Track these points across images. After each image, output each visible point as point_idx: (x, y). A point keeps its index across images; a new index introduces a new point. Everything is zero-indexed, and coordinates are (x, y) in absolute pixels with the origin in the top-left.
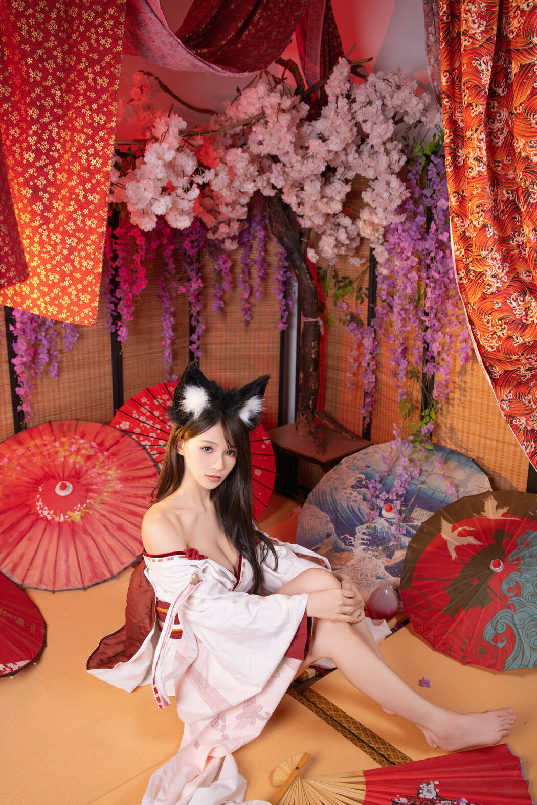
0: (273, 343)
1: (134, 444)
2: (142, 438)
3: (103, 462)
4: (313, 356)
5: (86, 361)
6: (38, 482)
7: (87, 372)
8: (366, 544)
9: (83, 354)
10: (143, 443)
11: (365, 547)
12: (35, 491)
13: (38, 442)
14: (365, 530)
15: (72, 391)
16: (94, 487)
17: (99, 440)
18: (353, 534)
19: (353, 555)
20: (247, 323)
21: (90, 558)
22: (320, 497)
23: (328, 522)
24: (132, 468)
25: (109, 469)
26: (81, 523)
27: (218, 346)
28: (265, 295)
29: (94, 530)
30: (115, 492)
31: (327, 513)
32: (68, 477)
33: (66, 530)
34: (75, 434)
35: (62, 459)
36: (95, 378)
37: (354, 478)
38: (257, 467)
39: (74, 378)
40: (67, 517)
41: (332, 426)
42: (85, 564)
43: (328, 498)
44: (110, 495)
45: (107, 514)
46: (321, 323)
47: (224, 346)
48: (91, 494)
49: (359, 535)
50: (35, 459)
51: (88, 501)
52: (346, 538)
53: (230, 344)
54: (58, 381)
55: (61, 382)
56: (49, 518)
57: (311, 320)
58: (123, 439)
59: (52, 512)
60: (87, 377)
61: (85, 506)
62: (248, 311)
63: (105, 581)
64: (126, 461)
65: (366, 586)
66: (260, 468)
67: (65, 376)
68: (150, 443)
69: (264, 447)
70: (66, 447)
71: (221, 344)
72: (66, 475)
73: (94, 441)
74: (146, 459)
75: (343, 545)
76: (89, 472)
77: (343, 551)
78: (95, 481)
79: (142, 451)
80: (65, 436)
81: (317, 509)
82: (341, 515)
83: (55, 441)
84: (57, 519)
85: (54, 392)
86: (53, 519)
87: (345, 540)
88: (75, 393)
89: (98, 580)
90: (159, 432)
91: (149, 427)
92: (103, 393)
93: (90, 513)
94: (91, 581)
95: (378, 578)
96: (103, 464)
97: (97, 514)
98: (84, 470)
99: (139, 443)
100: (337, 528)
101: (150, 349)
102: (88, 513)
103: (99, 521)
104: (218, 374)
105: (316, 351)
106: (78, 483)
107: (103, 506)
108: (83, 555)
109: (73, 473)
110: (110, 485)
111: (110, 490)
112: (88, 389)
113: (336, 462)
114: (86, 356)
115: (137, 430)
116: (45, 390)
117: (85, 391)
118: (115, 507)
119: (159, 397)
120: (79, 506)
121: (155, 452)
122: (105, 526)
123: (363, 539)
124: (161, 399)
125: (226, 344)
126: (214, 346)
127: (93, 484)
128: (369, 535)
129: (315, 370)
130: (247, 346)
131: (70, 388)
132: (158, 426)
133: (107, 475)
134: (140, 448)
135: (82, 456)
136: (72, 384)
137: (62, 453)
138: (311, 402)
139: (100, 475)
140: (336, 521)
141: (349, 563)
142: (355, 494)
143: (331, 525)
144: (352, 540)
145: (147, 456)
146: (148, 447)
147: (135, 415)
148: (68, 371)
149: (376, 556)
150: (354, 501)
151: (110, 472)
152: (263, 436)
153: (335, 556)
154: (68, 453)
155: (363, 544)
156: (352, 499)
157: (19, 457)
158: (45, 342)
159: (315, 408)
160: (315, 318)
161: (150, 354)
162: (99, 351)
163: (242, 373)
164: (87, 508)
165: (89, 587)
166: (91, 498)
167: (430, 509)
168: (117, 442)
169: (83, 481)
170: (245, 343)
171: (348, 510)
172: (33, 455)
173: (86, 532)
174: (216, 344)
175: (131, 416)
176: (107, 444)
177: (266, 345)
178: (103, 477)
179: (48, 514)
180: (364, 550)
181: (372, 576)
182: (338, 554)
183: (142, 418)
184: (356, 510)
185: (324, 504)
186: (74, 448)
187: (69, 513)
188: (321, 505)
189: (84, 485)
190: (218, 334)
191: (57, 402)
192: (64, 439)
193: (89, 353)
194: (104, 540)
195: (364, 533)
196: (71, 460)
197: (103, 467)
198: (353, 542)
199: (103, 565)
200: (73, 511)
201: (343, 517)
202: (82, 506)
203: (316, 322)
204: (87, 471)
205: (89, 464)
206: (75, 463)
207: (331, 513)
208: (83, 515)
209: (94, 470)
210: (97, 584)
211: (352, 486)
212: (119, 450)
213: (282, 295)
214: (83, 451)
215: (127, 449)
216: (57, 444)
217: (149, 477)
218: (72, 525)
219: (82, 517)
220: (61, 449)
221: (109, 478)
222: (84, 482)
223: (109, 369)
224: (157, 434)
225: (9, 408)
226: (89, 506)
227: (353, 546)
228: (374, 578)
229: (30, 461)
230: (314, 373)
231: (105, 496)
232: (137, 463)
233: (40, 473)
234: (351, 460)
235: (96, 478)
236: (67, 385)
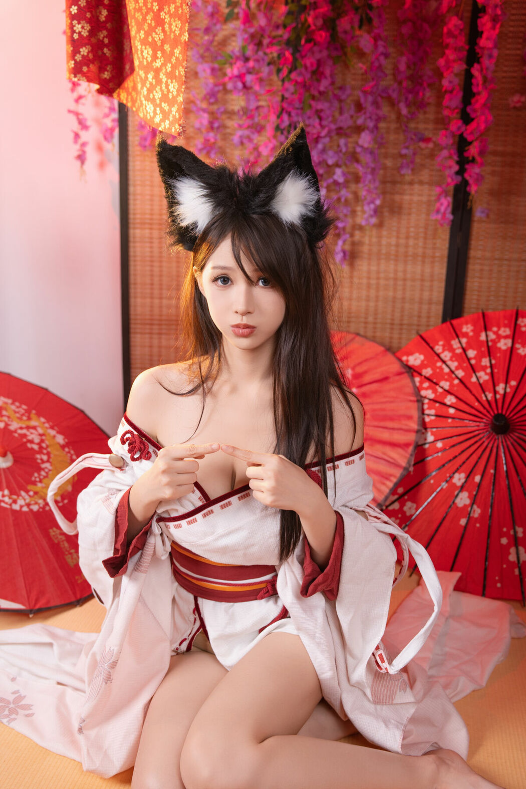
1: (409, 389)
2: (426, 385)
5: (402, 250)
7: (400, 267)
9: (398, 237)
10: (423, 393)
15: (373, 293)
17: (359, 370)
24: (376, 423)
36: (413, 280)
39: (378, 272)
55: (355, 274)
58: (397, 378)
64: (374, 410)
67: (363, 266)
68: (432, 396)
73: (353, 369)
74: (410, 418)
79: (410, 404)
88: (377, 297)
90: (456, 382)
91: (446, 370)
92: (425, 307)
99: (418, 390)
112: (399, 294)
115: (428, 372)
117: (394, 298)
121: (433, 412)
131: (369, 286)
132: (460, 373)
134: (414, 398)
136: (373, 282)
145: (415, 413)
146: (426, 401)
147: (438, 349)
148: (369, 259)
162: (425, 238)
168: (385, 379)
175: (432, 348)
176: (367, 378)
183: (446, 355)
193: (407, 238)
212: (376, 392)
215: (392, 394)
217: (394, 445)
223: (440, 270)
224: (452, 385)
232: (391, 419)
236: (365, 281)
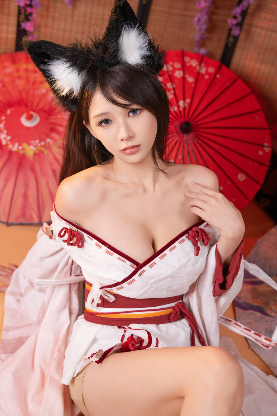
6: (9, 105)
12: (3, 112)
21: (25, 196)
26: (31, 159)
27: (263, 32)
29: (41, 170)
32: (40, 110)
33: (15, 160)
38: (243, 172)
39: (91, 13)
40: (21, 148)
42: (19, 200)
47: (269, 33)
48: (54, 135)
50: (19, 82)
51: (48, 140)
54: (72, 10)
55: (76, 12)
56: (4, 142)
59: (9, 138)
61: (43, 143)
63: (31, 225)
66: (246, 174)
67: (81, 7)
69: (261, 153)
71: (267, 30)
72: (40, 106)
84: (10, 147)
85: (66, 21)
86: (7, 145)
89: (24, 221)
93: (46, 152)
94: (17, 219)
97: (51, 156)
102: (43, 152)
103: (50, 164)
106: (47, 119)
108: (20, 190)
109: (47, 108)
116: (57, 15)
119: (171, 63)
120: (37, 141)
124: (172, 66)
126: (258, 31)
152: (265, 142)
157: (6, 75)
161: (184, 16)
164: (44, 146)
165: (12, 224)
166: (52, 138)
169: (53, 119)
172: (20, 77)
173: (33, 170)
174: (262, 28)
179: (5, 138)
187: (25, 145)
189: (53, 123)
191: (67, 34)
194: (47, 184)
199: (35, 209)
200: (29, 144)
202: (40, 142)
208: (37, 152)
210: (21, 224)
218: (22, 158)
219: (35, 154)
226: (47, 145)
229: (13, 81)
233: (15, 96)
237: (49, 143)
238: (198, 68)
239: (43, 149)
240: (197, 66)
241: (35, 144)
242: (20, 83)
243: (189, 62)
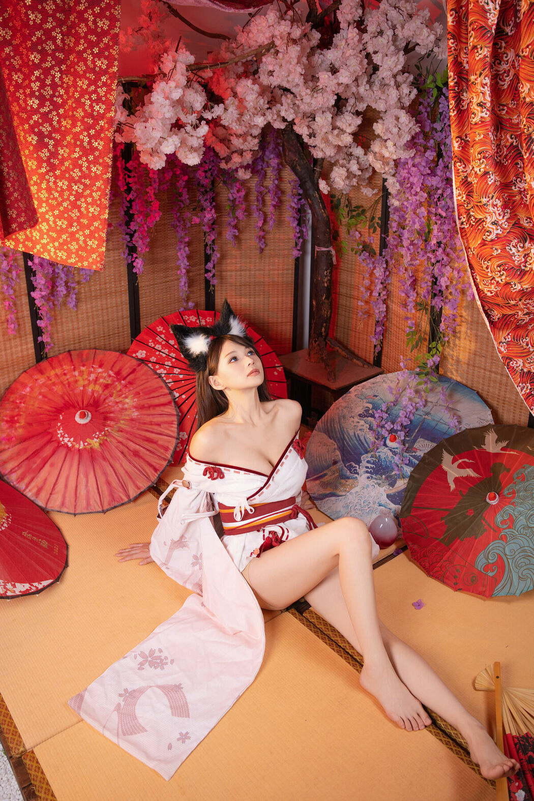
0: (288, 269)
1: (150, 372)
2: (157, 367)
3: (120, 390)
4: (326, 285)
5: (103, 291)
6: (58, 411)
8: (370, 473)
9: (100, 285)
10: (159, 371)
11: (369, 475)
12: (56, 419)
13: (58, 371)
14: (369, 459)
15: (91, 321)
16: (112, 415)
17: (116, 369)
18: (358, 462)
19: (358, 482)
20: (262, 250)
21: (108, 483)
22: (329, 425)
23: (335, 449)
24: (148, 396)
25: (126, 397)
26: (99, 450)
27: (234, 273)
28: (280, 222)
29: (111, 456)
30: (132, 420)
31: (334, 440)
32: (87, 406)
33: (86, 456)
34: (93, 363)
35: (82, 388)
36: (112, 307)
37: (361, 407)
39: (92, 308)
40: (86, 444)
41: (344, 353)
42: (104, 489)
43: (336, 426)
44: (127, 423)
45: (124, 441)
46: (333, 252)
47: (239, 273)
48: (109, 422)
49: (364, 463)
50: (55, 388)
51: (106, 429)
52: (351, 466)
53: (245, 270)
54: (77, 311)
55: (79, 312)
56: (70, 445)
57: (324, 249)
58: (140, 367)
59: (72, 439)
60: (105, 306)
61: (103, 433)
62: (262, 238)
63: (123, 504)
64: (142, 390)
65: (368, 513)
67: (83, 306)
68: (165, 372)
69: (276, 373)
70: (85, 376)
71: (236, 271)
72: (85, 403)
73: (112, 370)
74: (161, 387)
75: (348, 473)
76: (107, 401)
77: (348, 478)
78: (113, 409)
79: (157, 380)
80: (84, 366)
81: (325, 437)
82: (347, 443)
83: (74, 370)
84: (77, 446)
85: (72, 322)
86: (73, 446)
87: (350, 468)
88: (93, 323)
89: (116, 504)
90: (174, 360)
91: (164, 355)
92: (120, 321)
93: (108, 440)
94: (109, 504)
95: (380, 506)
96: (120, 393)
97: (114, 441)
98: (102, 398)
99: (154, 371)
100: (343, 455)
101: (166, 277)
102: (106, 440)
103: (116, 447)
104: (234, 300)
105: (328, 280)
106: (96, 411)
107: (120, 433)
108: (102, 480)
109: (91, 402)
110: (127, 413)
111: (127, 418)
112: (105, 318)
113: (345, 390)
114: (103, 286)
115: (153, 359)
116: (64, 320)
117: (103, 321)
118: (132, 434)
120: (98, 433)
121: (170, 380)
122: (122, 453)
123: (367, 467)
125: (241, 271)
126: (229, 273)
127: (111, 413)
128: (373, 463)
129: (327, 298)
130: (262, 272)
131: (88, 317)
132: (173, 355)
133: (124, 404)
134: (157, 376)
135: (100, 385)
136: (90, 314)
137: (82, 382)
138: (323, 329)
139: (117, 403)
140: (342, 449)
141: (353, 491)
142: (362, 422)
143: (338, 453)
144: (357, 468)
145: (162, 384)
146: (163, 375)
147: (151, 344)
148: (86, 301)
149: (379, 485)
150: (360, 430)
151: (127, 400)
152: (275, 363)
153: (340, 483)
154: (86, 382)
155: (367, 472)
156: (360, 427)
157: (41, 386)
158: (63, 275)
159: (326, 336)
160: (327, 247)
161: (166, 282)
162: (115, 282)
163: (257, 299)
165: (108, 510)
166: (109, 426)
167: (432, 440)
168: (134, 371)
169: (102, 409)
170: (259, 270)
171: (354, 439)
172: (54, 384)
173: (104, 459)
174: (231, 271)
175: (148, 345)
176: (124, 373)
177: (280, 272)
178: (120, 406)
179: (69, 441)
180: (368, 478)
181: (374, 503)
182: (343, 481)
183: (158, 347)
184: (362, 438)
185: (332, 431)
186: (93, 377)
187: (88, 440)
188: (329, 432)
189: (103, 413)
190: (233, 261)
191: (76, 331)
192: (83, 369)
193: (105, 284)
194: (122, 465)
195: (368, 462)
196: (90, 389)
197: (120, 396)
198: (358, 470)
199: (121, 490)
200: (92, 438)
201: (349, 446)
202: (100, 433)
203: (329, 251)
204: (105, 399)
205: (106, 392)
206: (93, 391)
207: (338, 440)
208: (101, 442)
209: (112, 399)
210: (115, 507)
211: (360, 415)
212: (135, 379)
213: (296, 223)
214: (101, 380)
215: (144, 377)
216: (76, 373)
217: (164, 405)
218: (92, 451)
219: (100, 444)
220: (80, 378)
221: (126, 406)
222: (104, 410)
223: (125, 298)
224: (172, 362)
225: (30, 338)
226: (107, 434)
227: (358, 473)
228: (376, 506)
229: (51, 390)
230: (326, 301)
231: (122, 424)
232: (154, 391)
233: (60, 402)
234: (360, 388)
235: (113, 407)
236: (85, 315)
237: (107, 430)
238: (198, 321)
239: (105, 438)
240: (196, 320)
241: (96, 436)
242: (58, 389)
243: (188, 319)
